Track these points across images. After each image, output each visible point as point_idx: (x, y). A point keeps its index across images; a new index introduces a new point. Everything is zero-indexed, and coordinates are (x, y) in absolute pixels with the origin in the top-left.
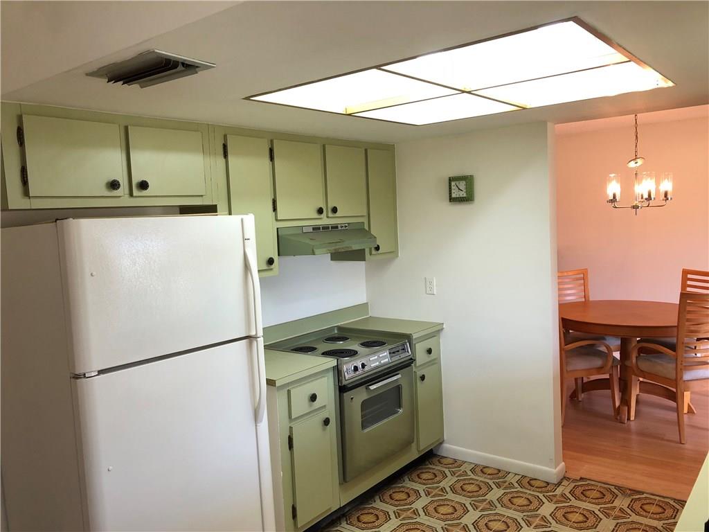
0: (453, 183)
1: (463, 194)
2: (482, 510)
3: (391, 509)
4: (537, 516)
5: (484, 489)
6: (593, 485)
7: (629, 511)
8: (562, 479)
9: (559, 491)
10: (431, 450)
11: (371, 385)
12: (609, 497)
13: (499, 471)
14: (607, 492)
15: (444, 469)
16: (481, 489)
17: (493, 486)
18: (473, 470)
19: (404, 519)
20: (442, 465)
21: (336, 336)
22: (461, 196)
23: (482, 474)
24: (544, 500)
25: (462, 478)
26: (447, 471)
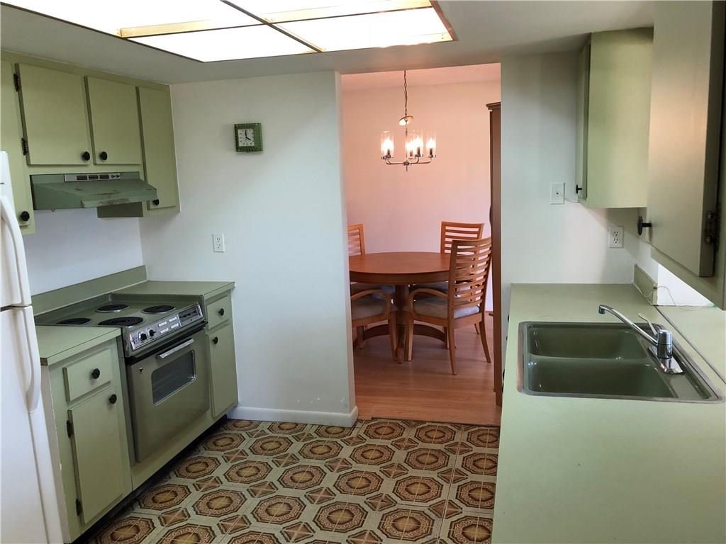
0: (239, 131)
1: (251, 143)
2: (285, 465)
3: (189, 482)
4: (338, 460)
5: (285, 444)
6: (382, 423)
7: (416, 440)
8: (356, 422)
9: (354, 434)
10: (225, 415)
11: (161, 354)
12: (398, 430)
13: (297, 424)
14: (395, 427)
15: (241, 432)
16: (281, 445)
17: (293, 440)
18: (270, 428)
19: (205, 490)
20: (238, 429)
21: (111, 304)
22: (249, 145)
23: (280, 431)
24: (342, 444)
25: (260, 438)
26: (244, 434)
